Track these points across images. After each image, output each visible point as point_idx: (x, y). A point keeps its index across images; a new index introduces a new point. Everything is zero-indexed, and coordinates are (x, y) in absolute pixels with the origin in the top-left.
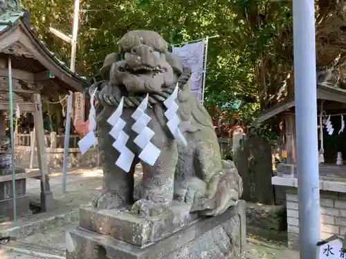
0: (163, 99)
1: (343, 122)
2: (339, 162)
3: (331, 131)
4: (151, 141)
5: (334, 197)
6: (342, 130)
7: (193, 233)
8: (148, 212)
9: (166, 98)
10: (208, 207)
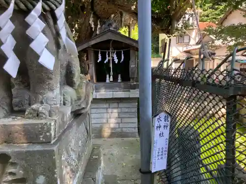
0: (55, 8)
1: (123, 55)
2: (119, 81)
3: (116, 61)
4: (46, 47)
5: (119, 101)
6: (122, 60)
7: (74, 128)
8: (47, 113)
9: (57, 7)
10: (84, 106)
